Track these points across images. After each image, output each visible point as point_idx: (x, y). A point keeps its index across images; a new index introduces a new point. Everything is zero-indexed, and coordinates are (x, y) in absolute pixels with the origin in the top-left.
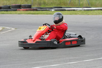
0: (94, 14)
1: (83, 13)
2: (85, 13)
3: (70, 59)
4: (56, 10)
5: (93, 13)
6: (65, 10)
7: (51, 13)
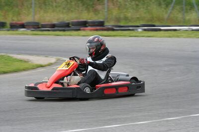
1: (189, 35)
2: (193, 35)
3: (168, 112)
4: (145, 30)
6: (160, 30)
7: (137, 35)
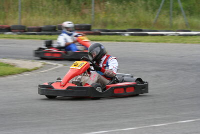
0: (196, 43)
1: (176, 41)
2: (179, 41)
3: (155, 119)
4: (132, 35)
6: (147, 35)
7: (124, 39)
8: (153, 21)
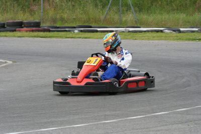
0: (146, 39)
1: (126, 37)
2: (129, 37)
3: (106, 115)
4: (81, 31)
5: (142, 36)
6: (97, 31)
7: (73, 36)
8: (102, 17)
